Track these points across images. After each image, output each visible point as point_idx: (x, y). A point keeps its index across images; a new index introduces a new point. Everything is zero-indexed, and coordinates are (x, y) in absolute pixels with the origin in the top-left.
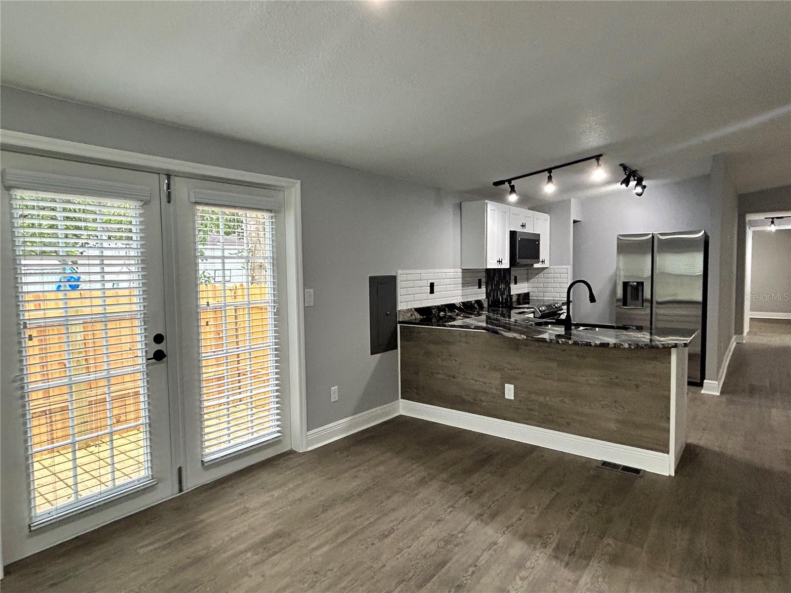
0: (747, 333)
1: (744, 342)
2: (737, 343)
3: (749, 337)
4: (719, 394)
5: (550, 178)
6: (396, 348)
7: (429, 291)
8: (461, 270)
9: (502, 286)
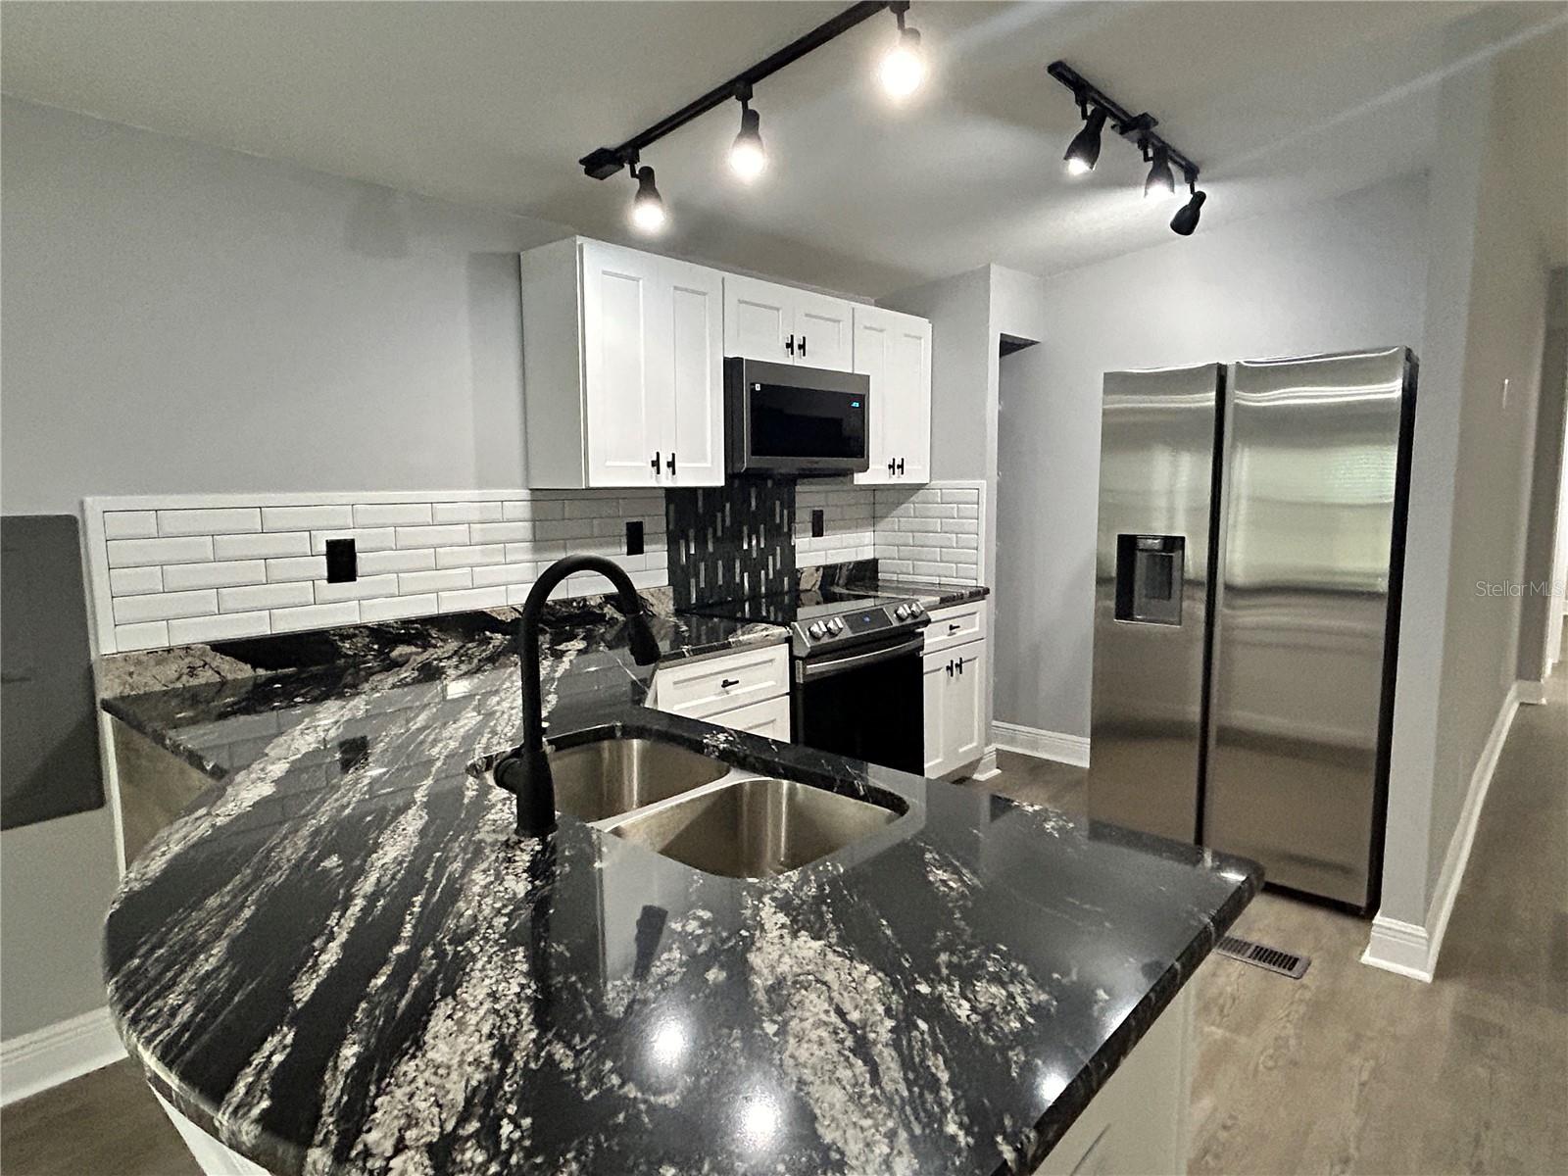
0: (1554, 668)
1: (1544, 701)
2: (1522, 704)
3: (1555, 679)
4: (1427, 977)
5: (751, 120)
6: (100, 801)
7: (326, 574)
8: (525, 494)
9: (752, 545)
